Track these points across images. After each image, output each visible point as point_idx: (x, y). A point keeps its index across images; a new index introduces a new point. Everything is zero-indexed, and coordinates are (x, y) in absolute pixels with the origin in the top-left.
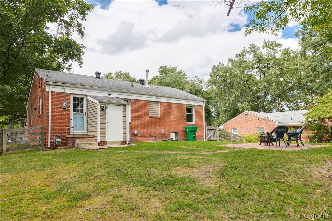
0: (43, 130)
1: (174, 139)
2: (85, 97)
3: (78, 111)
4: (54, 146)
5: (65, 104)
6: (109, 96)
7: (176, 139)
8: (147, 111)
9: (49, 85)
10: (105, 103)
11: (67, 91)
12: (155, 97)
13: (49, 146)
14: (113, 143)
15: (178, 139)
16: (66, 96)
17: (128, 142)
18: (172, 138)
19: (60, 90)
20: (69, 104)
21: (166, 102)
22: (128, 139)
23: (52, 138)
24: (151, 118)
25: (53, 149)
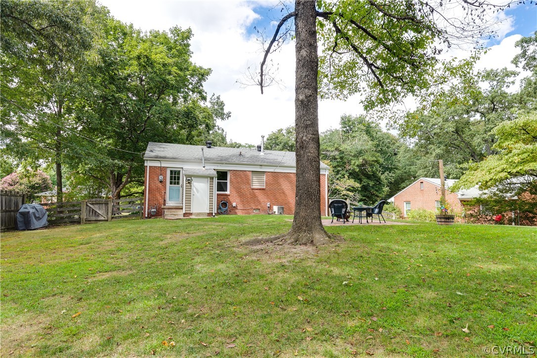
0: (141, 201)
1: (276, 213)
2: (181, 170)
3: (175, 184)
4: (150, 216)
5: (161, 178)
6: (204, 168)
7: (278, 212)
8: (248, 182)
9: (147, 160)
10: (191, 176)
11: (164, 165)
12: (259, 167)
13: (146, 216)
14: (199, 214)
15: (281, 213)
16: (162, 170)
17: (214, 215)
18: (275, 212)
19: (157, 164)
20: (165, 177)
21: (273, 172)
22: (215, 211)
23: (148, 209)
24: (253, 189)
25: (150, 218)
